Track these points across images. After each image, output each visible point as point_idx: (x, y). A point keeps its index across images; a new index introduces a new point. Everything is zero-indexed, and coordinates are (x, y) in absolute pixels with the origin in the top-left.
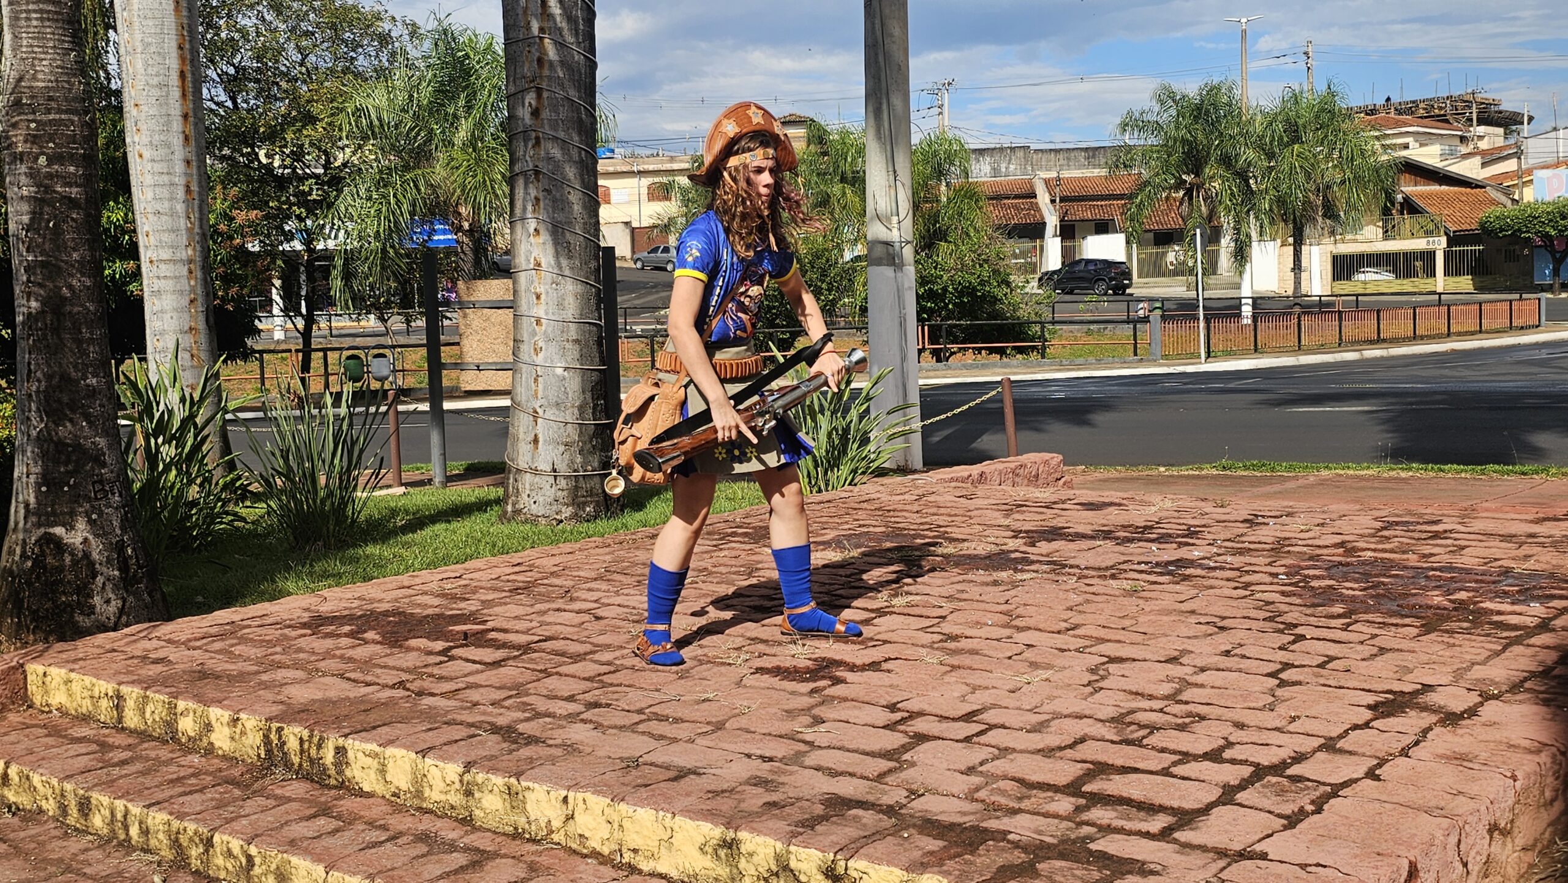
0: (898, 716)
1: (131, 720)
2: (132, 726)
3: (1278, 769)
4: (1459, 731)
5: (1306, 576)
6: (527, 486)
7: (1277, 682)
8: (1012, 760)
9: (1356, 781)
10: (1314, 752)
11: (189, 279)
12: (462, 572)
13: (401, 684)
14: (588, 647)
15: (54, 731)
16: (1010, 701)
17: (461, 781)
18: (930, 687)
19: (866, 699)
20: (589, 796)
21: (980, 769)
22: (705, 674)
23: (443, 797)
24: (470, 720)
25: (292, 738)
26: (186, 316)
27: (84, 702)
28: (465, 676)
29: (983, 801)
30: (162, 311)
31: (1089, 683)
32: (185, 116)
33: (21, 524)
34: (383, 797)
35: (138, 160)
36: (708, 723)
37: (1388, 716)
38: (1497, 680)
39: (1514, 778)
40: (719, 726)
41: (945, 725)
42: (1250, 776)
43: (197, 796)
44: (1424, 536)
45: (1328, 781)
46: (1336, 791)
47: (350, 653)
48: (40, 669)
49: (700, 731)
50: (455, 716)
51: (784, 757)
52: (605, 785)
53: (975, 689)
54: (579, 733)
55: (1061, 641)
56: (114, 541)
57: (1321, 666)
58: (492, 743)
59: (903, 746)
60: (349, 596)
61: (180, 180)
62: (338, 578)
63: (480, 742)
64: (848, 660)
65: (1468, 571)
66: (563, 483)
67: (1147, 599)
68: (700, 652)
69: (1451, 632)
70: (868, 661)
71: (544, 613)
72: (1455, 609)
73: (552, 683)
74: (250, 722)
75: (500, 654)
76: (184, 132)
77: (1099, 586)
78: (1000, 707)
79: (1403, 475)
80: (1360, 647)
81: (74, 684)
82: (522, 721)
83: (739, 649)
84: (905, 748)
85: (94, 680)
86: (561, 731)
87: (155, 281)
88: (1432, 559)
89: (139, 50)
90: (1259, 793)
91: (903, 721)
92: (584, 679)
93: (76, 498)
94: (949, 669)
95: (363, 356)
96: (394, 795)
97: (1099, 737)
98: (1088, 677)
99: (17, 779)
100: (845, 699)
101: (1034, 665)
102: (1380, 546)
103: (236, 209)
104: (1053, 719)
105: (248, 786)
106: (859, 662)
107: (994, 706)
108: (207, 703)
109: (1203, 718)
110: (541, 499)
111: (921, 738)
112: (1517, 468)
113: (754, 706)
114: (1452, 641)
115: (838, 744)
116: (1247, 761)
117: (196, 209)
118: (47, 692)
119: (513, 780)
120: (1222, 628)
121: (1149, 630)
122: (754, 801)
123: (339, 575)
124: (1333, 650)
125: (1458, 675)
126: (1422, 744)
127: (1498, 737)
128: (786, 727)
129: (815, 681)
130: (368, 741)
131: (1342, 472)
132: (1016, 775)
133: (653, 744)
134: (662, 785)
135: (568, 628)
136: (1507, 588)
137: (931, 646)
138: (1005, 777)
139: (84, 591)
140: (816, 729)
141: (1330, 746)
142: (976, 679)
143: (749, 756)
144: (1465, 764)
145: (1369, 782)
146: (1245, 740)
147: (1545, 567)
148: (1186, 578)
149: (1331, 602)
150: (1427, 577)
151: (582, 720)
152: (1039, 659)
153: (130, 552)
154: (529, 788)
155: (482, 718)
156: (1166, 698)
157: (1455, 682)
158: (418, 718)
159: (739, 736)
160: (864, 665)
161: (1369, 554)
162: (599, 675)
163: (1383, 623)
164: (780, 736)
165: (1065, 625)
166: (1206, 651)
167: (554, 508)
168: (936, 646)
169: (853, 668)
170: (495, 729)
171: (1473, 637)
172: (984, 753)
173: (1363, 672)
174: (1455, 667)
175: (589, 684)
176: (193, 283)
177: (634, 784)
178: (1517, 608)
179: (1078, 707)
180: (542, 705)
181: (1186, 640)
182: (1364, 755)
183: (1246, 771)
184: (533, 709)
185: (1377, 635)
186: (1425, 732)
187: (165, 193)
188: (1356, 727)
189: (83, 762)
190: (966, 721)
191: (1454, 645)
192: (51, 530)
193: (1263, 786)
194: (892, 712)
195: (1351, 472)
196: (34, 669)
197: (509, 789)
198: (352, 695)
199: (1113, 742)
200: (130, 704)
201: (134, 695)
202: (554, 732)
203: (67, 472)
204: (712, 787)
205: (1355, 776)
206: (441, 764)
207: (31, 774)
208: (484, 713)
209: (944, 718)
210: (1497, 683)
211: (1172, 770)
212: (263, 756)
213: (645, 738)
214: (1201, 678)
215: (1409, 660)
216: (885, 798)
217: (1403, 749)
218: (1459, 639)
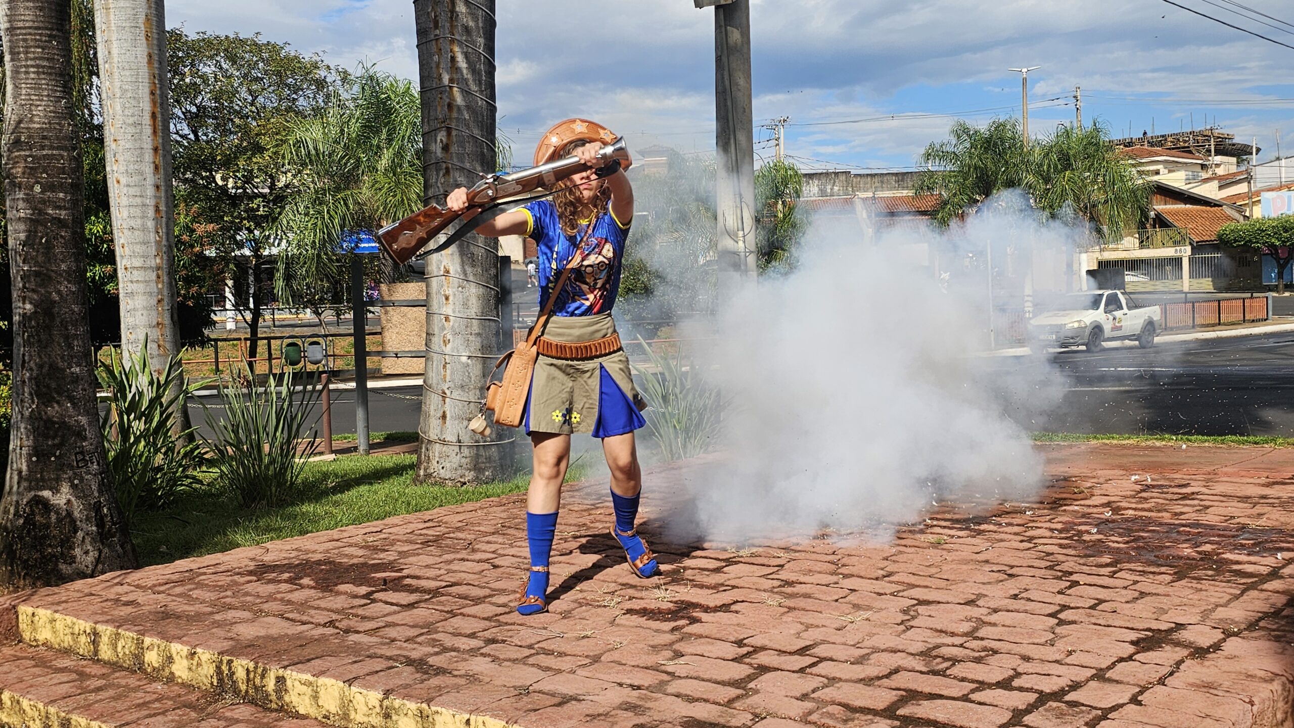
0: (744, 650)
1: (106, 653)
2: (106, 658)
3: (1058, 695)
4: (1207, 663)
5: (1079, 531)
6: (437, 454)
7: (1056, 621)
8: (839, 688)
9: (1122, 706)
10: (1088, 681)
11: (157, 283)
12: (382, 527)
13: (331, 623)
14: (487, 592)
15: (41, 663)
16: (837, 637)
17: (381, 706)
18: (771, 625)
19: (718, 636)
20: (487, 719)
21: (812, 696)
22: (585, 614)
23: (366, 719)
24: (389, 654)
25: (240, 669)
26: (154, 313)
27: (66, 638)
28: (385, 616)
29: (815, 723)
30: (134, 309)
31: (902, 622)
32: (156, 150)
33: (15, 488)
34: (316, 719)
35: (116, 185)
36: (587, 657)
37: (1149, 649)
38: (1237, 619)
39: (1252, 703)
40: (596, 659)
41: (783, 658)
42: (1035, 702)
43: (159, 718)
44: (1176, 497)
45: (1099, 706)
46: (1105, 714)
47: (289, 596)
48: (30, 610)
49: (580, 663)
50: (376, 650)
51: (650, 686)
52: (501, 710)
53: (808, 627)
54: (479, 665)
55: (879, 586)
56: (92, 502)
57: (1093, 607)
58: (407, 674)
59: (749, 676)
60: (289, 547)
61: (151, 202)
62: (279, 533)
63: (397, 673)
64: (703, 603)
65: (1212, 527)
66: (466, 452)
67: (949, 551)
68: (580, 596)
69: (1199, 579)
70: (719, 603)
71: (450, 562)
72: (1202, 559)
73: (457, 622)
74: (205, 655)
75: (413, 598)
76: (154, 162)
77: (909, 539)
78: (829, 643)
79: (1158, 444)
80: (1124, 592)
81: (58, 623)
82: (432, 655)
83: (613, 593)
84: (750, 678)
85: (75, 620)
86: (464, 663)
87: (129, 284)
88: (1182, 517)
89: (118, 95)
90: (1043, 715)
91: (748, 654)
92: (484, 619)
93: (61, 467)
94: (786, 610)
95: (300, 343)
96: (325, 717)
97: (910, 668)
98: (901, 617)
99: (9, 703)
100: (701, 636)
101: (857, 607)
102: (1140, 506)
103: (197, 222)
104: (873, 653)
105: (203, 710)
106: (712, 605)
107: (823, 642)
108: (169, 639)
109: (995, 652)
110: (448, 465)
111: (763, 669)
112: (1251, 438)
113: (625, 643)
114: (1199, 586)
115: (695, 675)
116: (1032, 689)
117: (164, 225)
118: (35, 629)
119: (424, 706)
120: (1011, 576)
121: (951, 577)
122: (625, 723)
123: (280, 530)
124: (1102, 594)
125: (1205, 615)
126: (1176, 675)
127: (1238, 668)
128: (651, 660)
129: (676, 620)
130: (303, 671)
131: (1107, 442)
132: (842, 701)
133: (542, 674)
134: (548, 709)
135: (471, 575)
136: (1244, 542)
137: (771, 590)
138: (833, 703)
139: (67, 543)
140: (676, 661)
141: (1100, 675)
142: (808, 618)
143: (620, 685)
144: (1212, 691)
145: (1132, 706)
146: (1031, 671)
147: (1275, 523)
148: (980, 532)
149: (1100, 554)
150: (1178, 532)
151: (482, 654)
152: (860, 602)
153: (105, 511)
154: (438, 712)
155: (399, 652)
156: (965, 635)
157: (1202, 622)
158: (345, 652)
159: (613, 667)
160: (716, 607)
161: (1131, 512)
162: (496, 615)
163: (1143, 571)
164: (647, 668)
165: (881, 572)
166: (998, 595)
167: (459, 472)
168: (776, 590)
169: (706, 609)
170: (410, 662)
171: (1217, 583)
172: (816, 682)
173: (1127, 612)
174: (1203, 609)
175: (487, 623)
176: (160, 286)
177: (525, 709)
178: (1252, 559)
179: (894, 642)
180: (449, 641)
181: (981, 586)
182: (1128, 684)
183: (1032, 697)
184: (441, 645)
185: (1138, 582)
186: (1179, 663)
187: (138, 212)
188: (1121, 660)
189: (64, 689)
190: (800, 655)
191: (1201, 590)
192: (40, 493)
193: (1046, 710)
194: (740, 647)
195: (1115, 442)
196: (25, 610)
197: (421, 712)
198: (290, 632)
199: (922, 672)
200: (105, 639)
201: (108, 632)
202: (458, 664)
203: (54, 445)
204: (590, 712)
205: (1121, 701)
206: (364, 692)
207: (21, 699)
208: (400, 648)
209: (782, 652)
210: (1236, 623)
211: (971, 696)
212: (215, 684)
213: (534, 670)
214: (994, 618)
215: (1165, 602)
216: (734, 720)
217: (1160, 679)
218: (1205, 584)
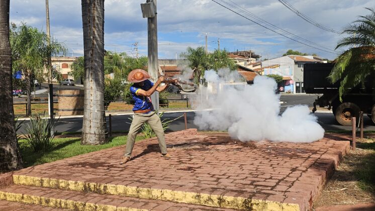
2: (46, 186)
3: (282, 180)
4: (307, 173)
6: (88, 137)
7: (272, 167)
8: (238, 181)
9: (296, 181)
10: (286, 177)
12: (91, 155)
16: (229, 172)
17: (136, 190)
18: (213, 171)
19: (203, 173)
21: (233, 183)
22: (167, 170)
23: (132, 194)
25: (92, 185)
27: (31, 182)
28: (118, 173)
29: (238, 187)
34: (116, 195)
36: (177, 178)
37: (294, 172)
38: (307, 166)
40: (180, 179)
43: (75, 197)
45: (291, 181)
46: (294, 182)
47: (87, 170)
48: (17, 176)
49: (177, 180)
50: (125, 180)
51: (197, 183)
52: (168, 189)
53: (221, 171)
54: (154, 181)
55: (229, 162)
57: (278, 165)
59: (216, 180)
63: (136, 183)
64: (193, 167)
65: (291, 149)
66: (97, 136)
67: (238, 155)
69: (295, 159)
70: (197, 167)
72: (293, 155)
73: (138, 173)
74: (80, 183)
75: (120, 169)
77: (228, 153)
80: (282, 162)
81: (28, 179)
85: (34, 178)
86: (150, 181)
88: (283, 147)
90: (282, 183)
91: (213, 176)
92: (144, 172)
93: (8, 140)
94: (214, 168)
96: (119, 194)
97: (249, 177)
98: (239, 168)
99: (26, 198)
100: (199, 173)
104: (239, 174)
107: (227, 173)
108: (68, 180)
109: (264, 173)
110: (92, 140)
111: (218, 179)
113: (183, 175)
115: (205, 180)
116: (277, 179)
118: (19, 181)
119: (149, 189)
120: (256, 159)
121: (244, 160)
122: (199, 189)
124: (278, 162)
125: (301, 165)
126: (302, 175)
127: (313, 174)
128: (192, 178)
129: (190, 171)
130: (112, 184)
132: (240, 183)
133: (170, 182)
134: (179, 188)
136: (299, 151)
137: (207, 164)
139: (10, 160)
140: (198, 178)
141: (288, 176)
142: (220, 169)
143: (191, 183)
144: (311, 178)
145: (298, 181)
146: (274, 176)
147: (303, 148)
148: (242, 151)
149: (271, 155)
150: (284, 150)
151: (152, 179)
152: (228, 166)
153: (19, 152)
154: (153, 190)
156: (256, 171)
158: (117, 180)
159: (185, 180)
161: (271, 146)
162: (146, 172)
163: (283, 158)
164: (193, 180)
165: (228, 160)
166: (256, 163)
167: (95, 142)
169: (195, 168)
171: (299, 159)
172: (232, 180)
173: (285, 165)
174: (299, 164)
177: (174, 188)
178: (303, 155)
179: (242, 172)
180: (141, 177)
181: (251, 161)
182: (294, 177)
183: (278, 181)
185: (283, 160)
186: (301, 173)
188: (290, 174)
189: (41, 193)
190: (224, 176)
192: (2, 147)
194: (210, 175)
196: (15, 176)
197: (148, 191)
198: (98, 177)
199: (252, 177)
200: (45, 182)
201: (46, 180)
202: (148, 181)
204: (189, 188)
206: (131, 187)
207: (31, 196)
208: (130, 179)
209: (220, 175)
211: (266, 181)
212: (83, 189)
213: (168, 181)
214: (259, 167)
215: (291, 163)
216: (221, 187)
217: (300, 176)
218: (297, 160)
